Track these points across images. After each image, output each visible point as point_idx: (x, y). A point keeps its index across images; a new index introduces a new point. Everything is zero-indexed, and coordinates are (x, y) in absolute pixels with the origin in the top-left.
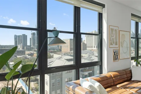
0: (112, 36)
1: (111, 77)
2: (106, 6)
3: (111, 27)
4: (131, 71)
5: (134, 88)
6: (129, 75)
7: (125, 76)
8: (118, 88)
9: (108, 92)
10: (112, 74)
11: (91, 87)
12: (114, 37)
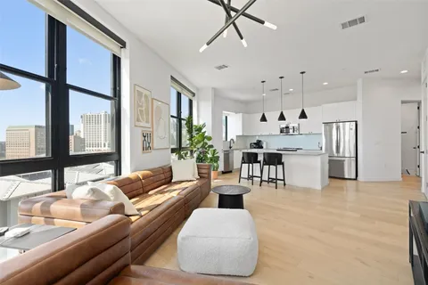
0: (139, 106)
1: (138, 179)
2: (127, 45)
3: (137, 88)
4: (171, 168)
5: (175, 190)
6: (168, 174)
7: (162, 176)
8: (151, 195)
9: (134, 203)
10: (140, 174)
11: (94, 193)
12: (144, 109)
